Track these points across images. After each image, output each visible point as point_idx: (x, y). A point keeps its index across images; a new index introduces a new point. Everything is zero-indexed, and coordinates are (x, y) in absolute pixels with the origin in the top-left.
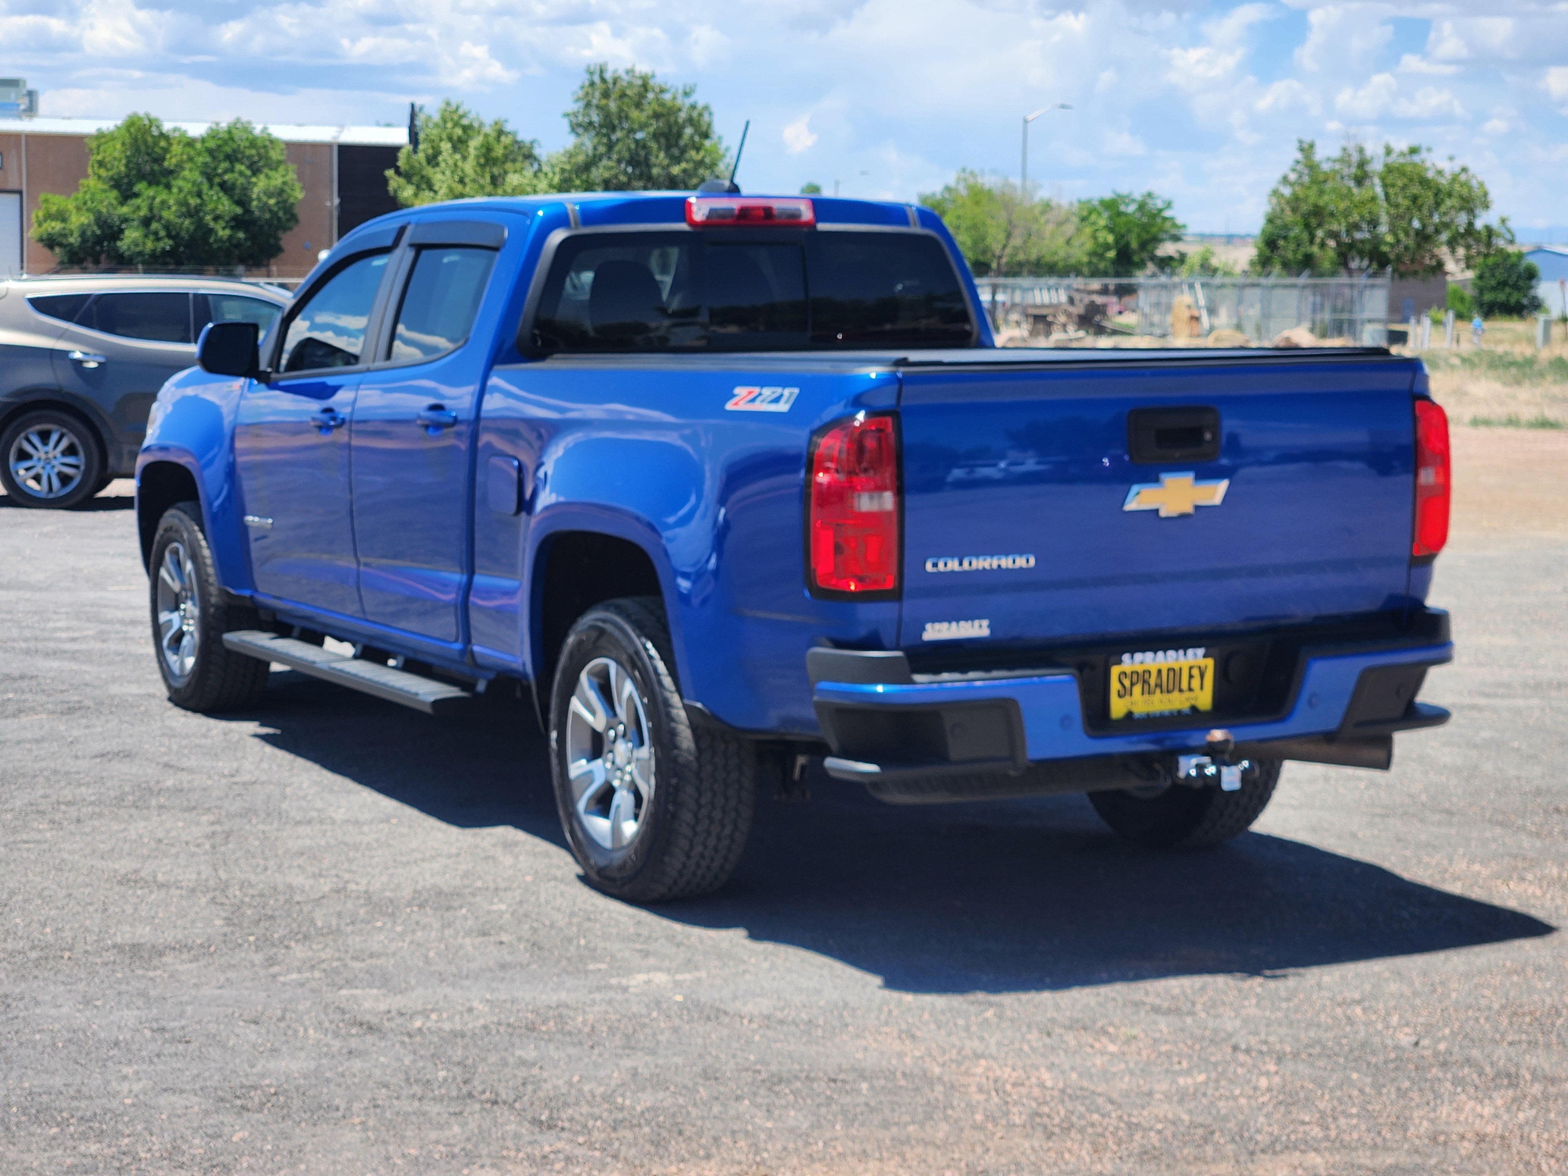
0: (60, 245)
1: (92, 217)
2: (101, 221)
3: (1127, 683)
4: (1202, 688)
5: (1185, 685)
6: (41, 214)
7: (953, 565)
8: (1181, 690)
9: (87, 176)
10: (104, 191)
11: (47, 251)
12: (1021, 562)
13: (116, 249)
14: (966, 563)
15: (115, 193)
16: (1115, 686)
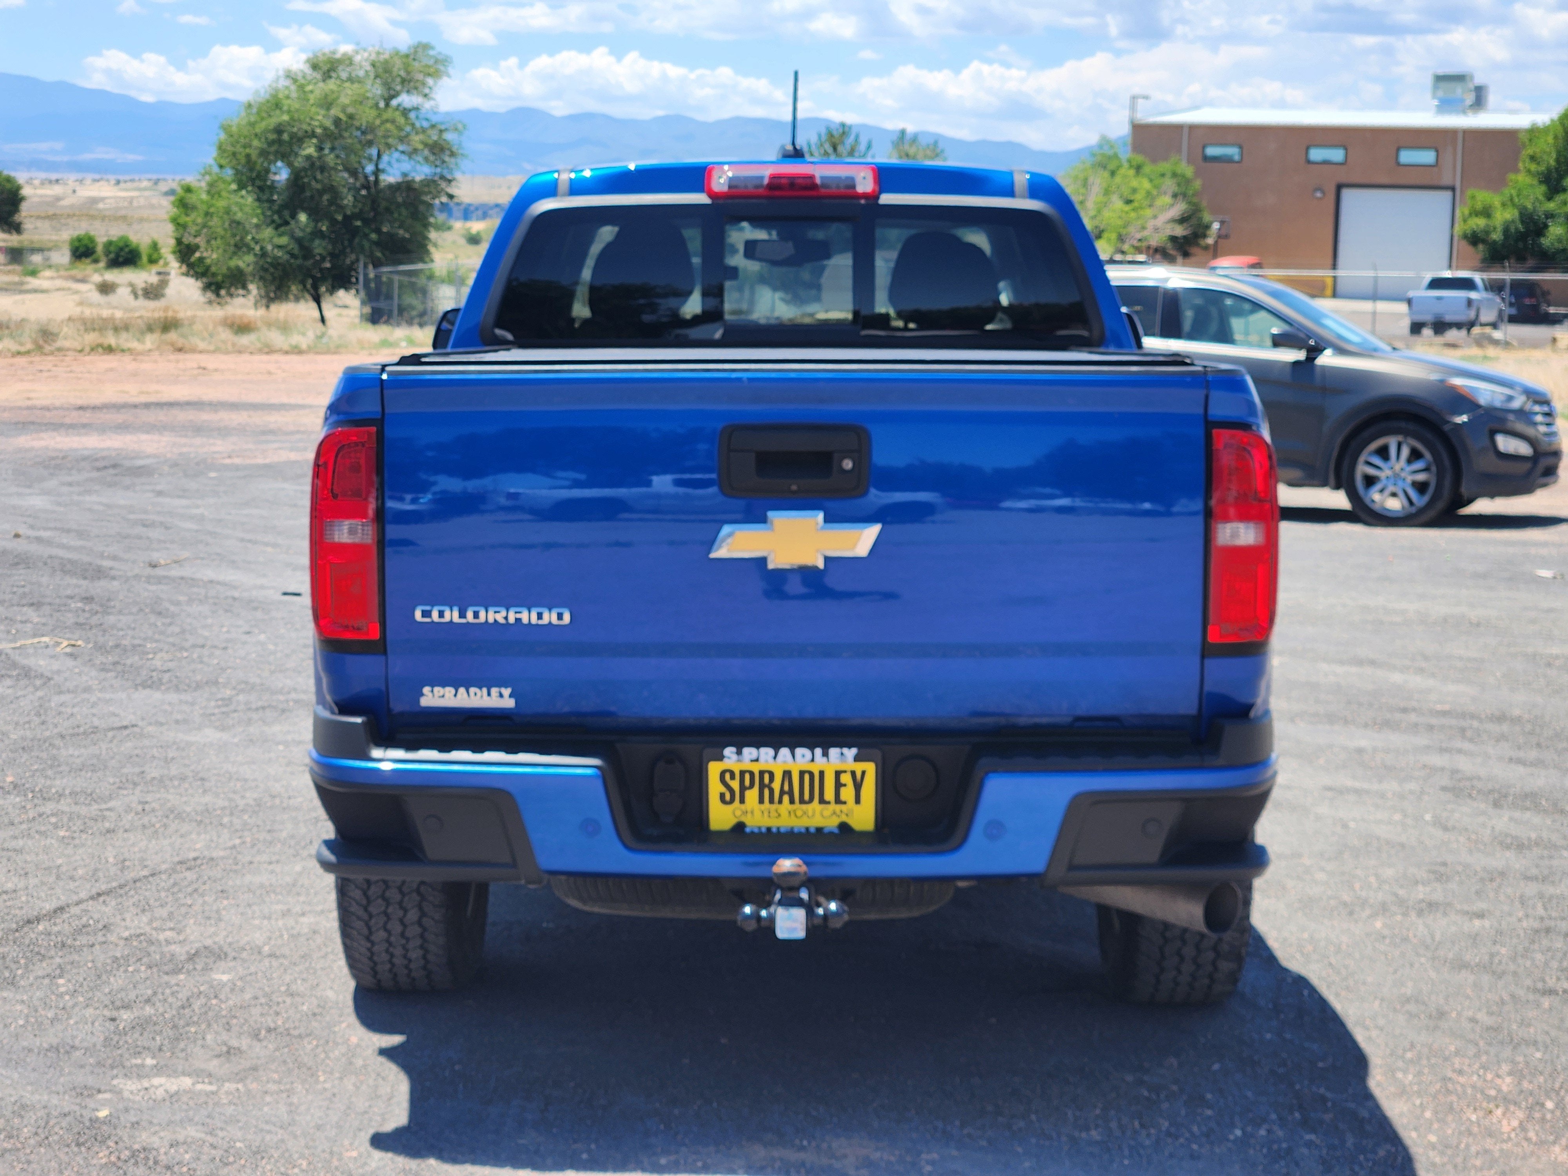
0: (1484, 241)
1: (1516, 213)
2: (1526, 217)
3: (735, 785)
4: (858, 801)
5: (829, 794)
6: (1467, 212)
7: (452, 615)
8: (822, 801)
9: (1516, 171)
10: (1532, 186)
11: (1470, 249)
12: (550, 617)
13: (1540, 245)
14: (470, 615)
15: (1543, 188)
16: (715, 788)
